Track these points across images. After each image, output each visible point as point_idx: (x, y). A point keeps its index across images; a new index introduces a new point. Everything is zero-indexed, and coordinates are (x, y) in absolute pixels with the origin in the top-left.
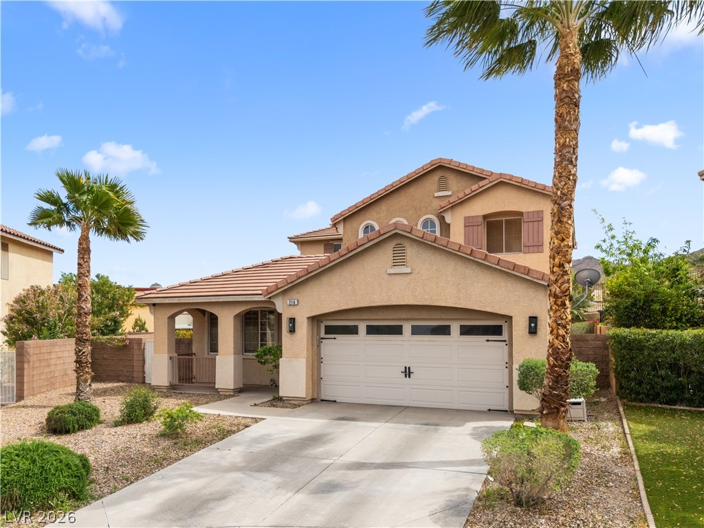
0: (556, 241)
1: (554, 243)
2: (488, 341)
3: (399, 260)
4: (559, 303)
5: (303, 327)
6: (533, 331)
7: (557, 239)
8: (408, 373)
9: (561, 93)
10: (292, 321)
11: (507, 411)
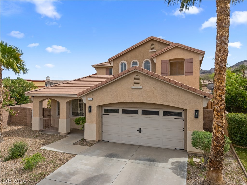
0: (218, 83)
1: (216, 84)
2: (175, 119)
3: (137, 83)
4: (219, 115)
5: (95, 110)
6: (197, 117)
7: (218, 82)
8: (140, 131)
9: (220, 9)
10: (90, 107)
11: (183, 150)
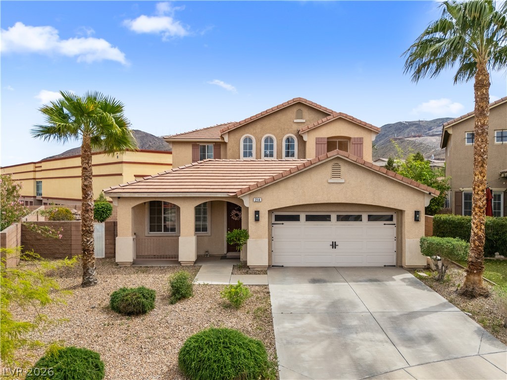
1: (478, 178)
2: (385, 224)
3: (336, 174)
6: (417, 219)
8: (334, 245)
10: (257, 213)
11: (395, 266)
